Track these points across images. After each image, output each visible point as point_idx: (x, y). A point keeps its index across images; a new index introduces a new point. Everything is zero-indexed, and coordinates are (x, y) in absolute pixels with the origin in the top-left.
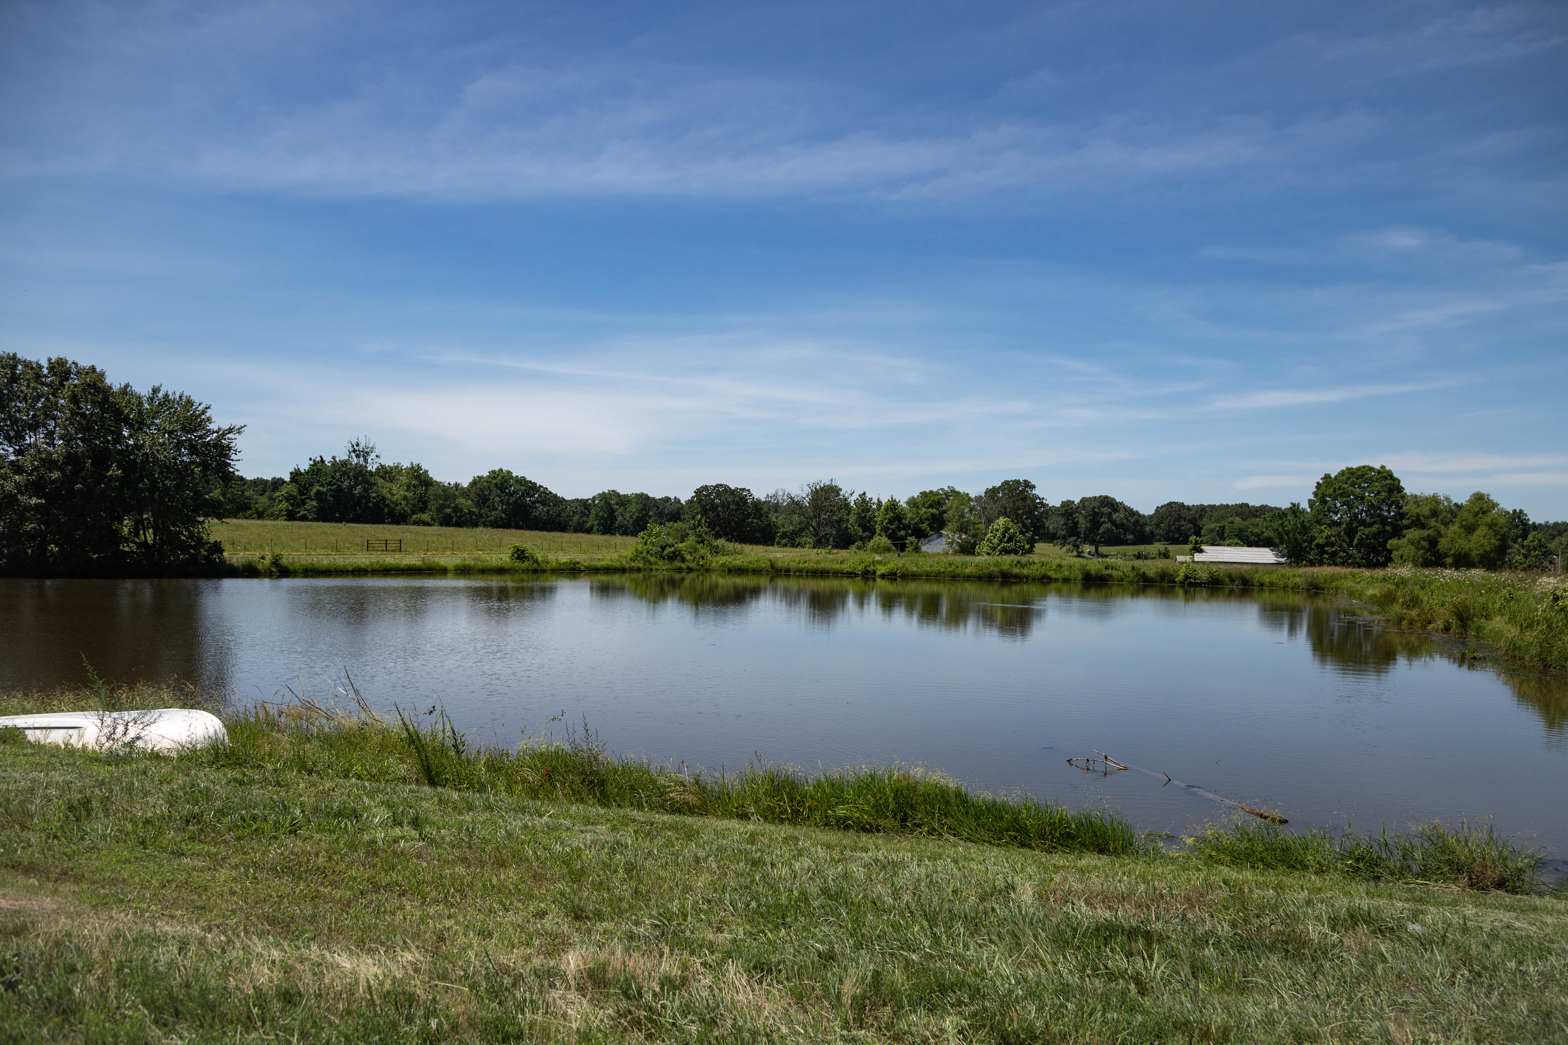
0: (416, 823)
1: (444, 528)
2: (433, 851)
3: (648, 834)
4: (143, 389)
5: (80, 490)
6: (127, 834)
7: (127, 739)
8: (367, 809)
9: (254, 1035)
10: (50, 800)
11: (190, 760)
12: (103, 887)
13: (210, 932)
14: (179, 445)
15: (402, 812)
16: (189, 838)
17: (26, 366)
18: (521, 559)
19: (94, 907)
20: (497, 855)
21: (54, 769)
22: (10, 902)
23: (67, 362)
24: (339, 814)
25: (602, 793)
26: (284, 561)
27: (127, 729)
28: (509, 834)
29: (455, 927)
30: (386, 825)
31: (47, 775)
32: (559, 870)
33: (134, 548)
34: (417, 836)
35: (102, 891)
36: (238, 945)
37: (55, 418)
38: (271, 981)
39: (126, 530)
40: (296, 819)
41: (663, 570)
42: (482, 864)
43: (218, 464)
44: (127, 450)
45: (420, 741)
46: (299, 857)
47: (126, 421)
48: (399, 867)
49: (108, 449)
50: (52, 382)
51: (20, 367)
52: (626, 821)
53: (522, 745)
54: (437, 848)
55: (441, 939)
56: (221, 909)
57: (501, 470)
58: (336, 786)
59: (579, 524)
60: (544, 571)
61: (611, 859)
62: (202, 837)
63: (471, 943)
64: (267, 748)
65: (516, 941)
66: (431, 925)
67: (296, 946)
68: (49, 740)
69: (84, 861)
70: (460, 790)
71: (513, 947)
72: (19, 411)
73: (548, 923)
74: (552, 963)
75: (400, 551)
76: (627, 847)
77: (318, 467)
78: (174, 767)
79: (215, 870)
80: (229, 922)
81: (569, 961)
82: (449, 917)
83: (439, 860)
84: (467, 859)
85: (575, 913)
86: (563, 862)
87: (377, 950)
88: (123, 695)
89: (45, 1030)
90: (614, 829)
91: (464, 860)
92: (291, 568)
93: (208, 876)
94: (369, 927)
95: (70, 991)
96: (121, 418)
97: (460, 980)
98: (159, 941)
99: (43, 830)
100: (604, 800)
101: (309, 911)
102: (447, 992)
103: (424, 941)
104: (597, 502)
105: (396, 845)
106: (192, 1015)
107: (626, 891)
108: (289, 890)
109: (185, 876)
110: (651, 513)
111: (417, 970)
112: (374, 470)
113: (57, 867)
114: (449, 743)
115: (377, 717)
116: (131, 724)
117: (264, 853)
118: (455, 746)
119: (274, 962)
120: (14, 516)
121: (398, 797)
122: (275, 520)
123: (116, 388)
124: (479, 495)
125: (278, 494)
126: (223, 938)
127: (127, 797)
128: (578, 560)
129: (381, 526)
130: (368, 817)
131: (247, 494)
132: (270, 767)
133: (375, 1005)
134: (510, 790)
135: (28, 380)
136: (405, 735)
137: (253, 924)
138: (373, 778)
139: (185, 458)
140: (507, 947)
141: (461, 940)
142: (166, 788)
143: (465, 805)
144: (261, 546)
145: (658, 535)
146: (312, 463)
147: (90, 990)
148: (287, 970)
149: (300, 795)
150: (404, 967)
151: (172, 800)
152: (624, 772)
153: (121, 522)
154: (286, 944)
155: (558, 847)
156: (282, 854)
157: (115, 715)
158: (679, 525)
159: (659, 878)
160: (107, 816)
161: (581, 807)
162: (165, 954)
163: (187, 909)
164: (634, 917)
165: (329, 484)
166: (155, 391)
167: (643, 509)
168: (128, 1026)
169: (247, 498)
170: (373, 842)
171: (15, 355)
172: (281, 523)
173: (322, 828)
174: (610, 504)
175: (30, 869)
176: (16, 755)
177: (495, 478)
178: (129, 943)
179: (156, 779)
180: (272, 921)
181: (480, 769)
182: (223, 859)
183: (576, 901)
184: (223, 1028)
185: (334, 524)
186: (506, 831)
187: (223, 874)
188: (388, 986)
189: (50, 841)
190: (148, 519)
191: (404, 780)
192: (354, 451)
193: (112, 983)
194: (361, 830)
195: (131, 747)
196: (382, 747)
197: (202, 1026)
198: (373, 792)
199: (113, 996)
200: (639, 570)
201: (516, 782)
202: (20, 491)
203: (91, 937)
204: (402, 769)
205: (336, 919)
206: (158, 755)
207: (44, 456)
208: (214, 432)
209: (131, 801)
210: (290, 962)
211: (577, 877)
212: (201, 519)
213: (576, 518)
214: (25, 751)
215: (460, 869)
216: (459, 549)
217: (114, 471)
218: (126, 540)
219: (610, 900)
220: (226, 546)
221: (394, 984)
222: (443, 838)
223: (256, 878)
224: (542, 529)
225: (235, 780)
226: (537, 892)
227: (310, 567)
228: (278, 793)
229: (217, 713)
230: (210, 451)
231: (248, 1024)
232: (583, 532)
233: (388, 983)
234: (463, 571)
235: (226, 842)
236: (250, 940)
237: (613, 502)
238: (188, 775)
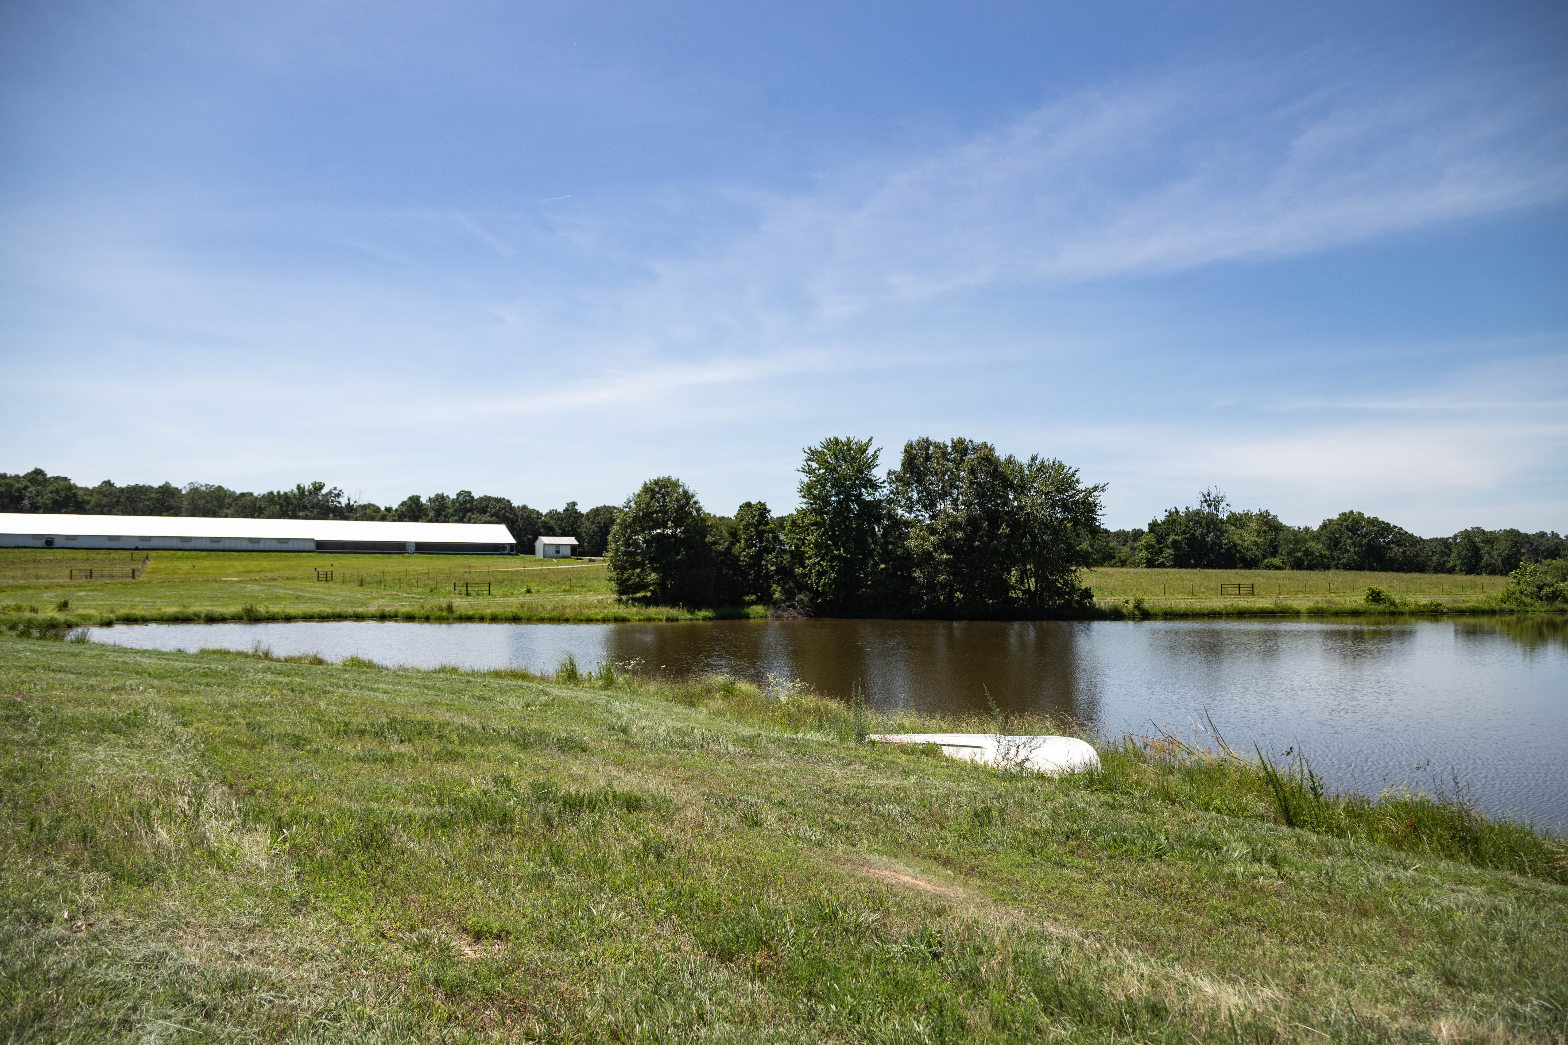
0: (1274, 861)
1: (1295, 571)
2: (1292, 890)
3: (1533, 903)
4: (1023, 458)
5: (978, 547)
6: (1019, 842)
7: (1018, 760)
8: (1226, 842)
9: (1126, 1040)
10: (960, 807)
11: (1069, 782)
12: (1002, 885)
13: (1087, 937)
14: (1053, 506)
15: (1261, 849)
16: (1070, 852)
17: (936, 447)
18: (1377, 601)
19: (995, 901)
20: (1359, 903)
21: (963, 781)
22: (934, 887)
23: (965, 440)
24: (1200, 845)
25: (1476, 851)
26: (1146, 605)
27: (1018, 751)
28: (1371, 884)
29: (1315, 971)
30: (1245, 860)
31: (958, 785)
32: (1426, 928)
33: (1020, 594)
34: (1276, 875)
35: (1001, 889)
36: (1111, 954)
37: (957, 488)
38: (1141, 993)
39: (1013, 579)
40: (1161, 845)
41: (1541, 611)
42: (1343, 910)
43: (1086, 519)
44: (1013, 511)
45: (1278, 780)
46: (1164, 880)
47: (1011, 486)
48: (1258, 903)
49: (998, 511)
50: (955, 458)
51: (931, 448)
52: (1506, 886)
53: (1385, 793)
54: (1296, 889)
55: (1301, 980)
56: (1096, 919)
57: (1352, 512)
58: (1198, 818)
59: (1439, 564)
60: (1402, 614)
61: (1488, 925)
62: (1080, 852)
63: (1332, 990)
64: (1135, 777)
65: (1380, 996)
66: (1291, 965)
67: (1162, 964)
68: (959, 757)
69: (987, 861)
70: (1318, 833)
71: (1377, 1001)
72: (932, 484)
73: (1416, 982)
74: (1421, 1027)
75: (1253, 594)
76: (1507, 914)
77: (1173, 518)
78: (1056, 787)
79: (1091, 883)
80: (1103, 932)
81: (1440, 1029)
82: (1309, 959)
83: (1298, 901)
84: (1327, 903)
85: (1446, 978)
86: (1432, 920)
87: (1238, 980)
88: (1015, 721)
89: (960, 998)
90: (1490, 892)
91: (1324, 904)
92: (1151, 611)
93: (1085, 887)
94: (1230, 957)
95: (979, 970)
96: (1007, 484)
97: (1320, 1026)
98: (1046, 939)
99: (956, 831)
100: (1479, 860)
101: (1173, 933)
102: (1307, 1036)
103: (1284, 980)
104: (1458, 540)
105: (1255, 881)
106: (1073, 1010)
107: (1508, 962)
108: (1155, 910)
109: (1066, 885)
110: (1523, 551)
111: (1277, 1008)
112: (1225, 518)
113: (967, 863)
114: (1308, 785)
115: (1235, 755)
116: (1021, 747)
117: (1133, 873)
118: (1314, 789)
119: (1142, 975)
120: (930, 570)
121: (1257, 833)
122: (1136, 567)
123: (1002, 459)
124: (1330, 538)
125: (1138, 544)
126: (1098, 945)
127: (1019, 809)
128: (1439, 602)
129: (1234, 571)
130: (1228, 850)
131: (1111, 544)
132: (1137, 794)
133: (1236, 1034)
134: (1371, 837)
135: (938, 458)
136: (1262, 774)
137: (1123, 937)
138: (1231, 813)
139: (1059, 515)
140: (1371, 1001)
141: (1322, 985)
142: (1049, 805)
143: (1324, 849)
144: (1125, 592)
145: (1533, 574)
146: (1167, 514)
147: (993, 971)
148: (1154, 985)
149: (1165, 823)
150: (1263, 1002)
151: (1055, 816)
152: (1501, 832)
153: (1009, 573)
154: (1153, 960)
155: (1426, 903)
156: (1149, 876)
157: (1009, 738)
158: (1558, 562)
159: (1548, 954)
160: (1004, 825)
161: (1451, 864)
162: (1051, 952)
163: (1068, 914)
164: (1517, 994)
165: (1184, 533)
166: (1034, 459)
167: (1513, 547)
168: (1023, 1009)
169: (1111, 548)
170: (1233, 875)
171: (927, 439)
172: (1142, 570)
173: (1184, 855)
174: (1474, 543)
175: (947, 862)
176: (936, 767)
177: (1345, 520)
178: (1022, 937)
179: (1042, 796)
180: (1141, 937)
181: (1340, 814)
182: (1098, 874)
183: (1448, 965)
184: (1099, 1027)
185: (1190, 570)
186: (1368, 880)
187: (1098, 887)
188: (1248, 1018)
189: (961, 840)
190: (1031, 569)
191: (1262, 818)
192: (1206, 501)
193: (1010, 969)
194: (1221, 862)
195: (1022, 767)
196: (1241, 784)
197: (1081, 1021)
198: (1232, 826)
199: (1010, 980)
200: (1512, 612)
201: (1378, 831)
202: (935, 549)
203: (993, 926)
204: (1260, 807)
205: (1198, 944)
206: (1043, 775)
207: (951, 519)
208: (1082, 491)
209: (1022, 814)
210: (1157, 978)
211: (1449, 939)
212: (1073, 568)
213: (1435, 558)
214: (942, 764)
215: (1320, 913)
216: (1312, 592)
217: (1004, 530)
218: (1014, 588)
219: (1488, 969)
220: (1095, 592)
221: (1254, 1017)
222: (1302, 879)
223: (1126, 895)
224: (1398, 570)
225: (1107, 803)
226: (1403, 948)
227: (1169, 610)
228: (1144, 819)
229: (1091, 741)
230: (1079, 508)
231: (1121, 1030)
232: (1444, 573)
233: (1249, 1014)
234: (1317, 614)
235: (1099, 859)
236: (1121, 951)
237: (1477, 540)
238: (1067, 796)
